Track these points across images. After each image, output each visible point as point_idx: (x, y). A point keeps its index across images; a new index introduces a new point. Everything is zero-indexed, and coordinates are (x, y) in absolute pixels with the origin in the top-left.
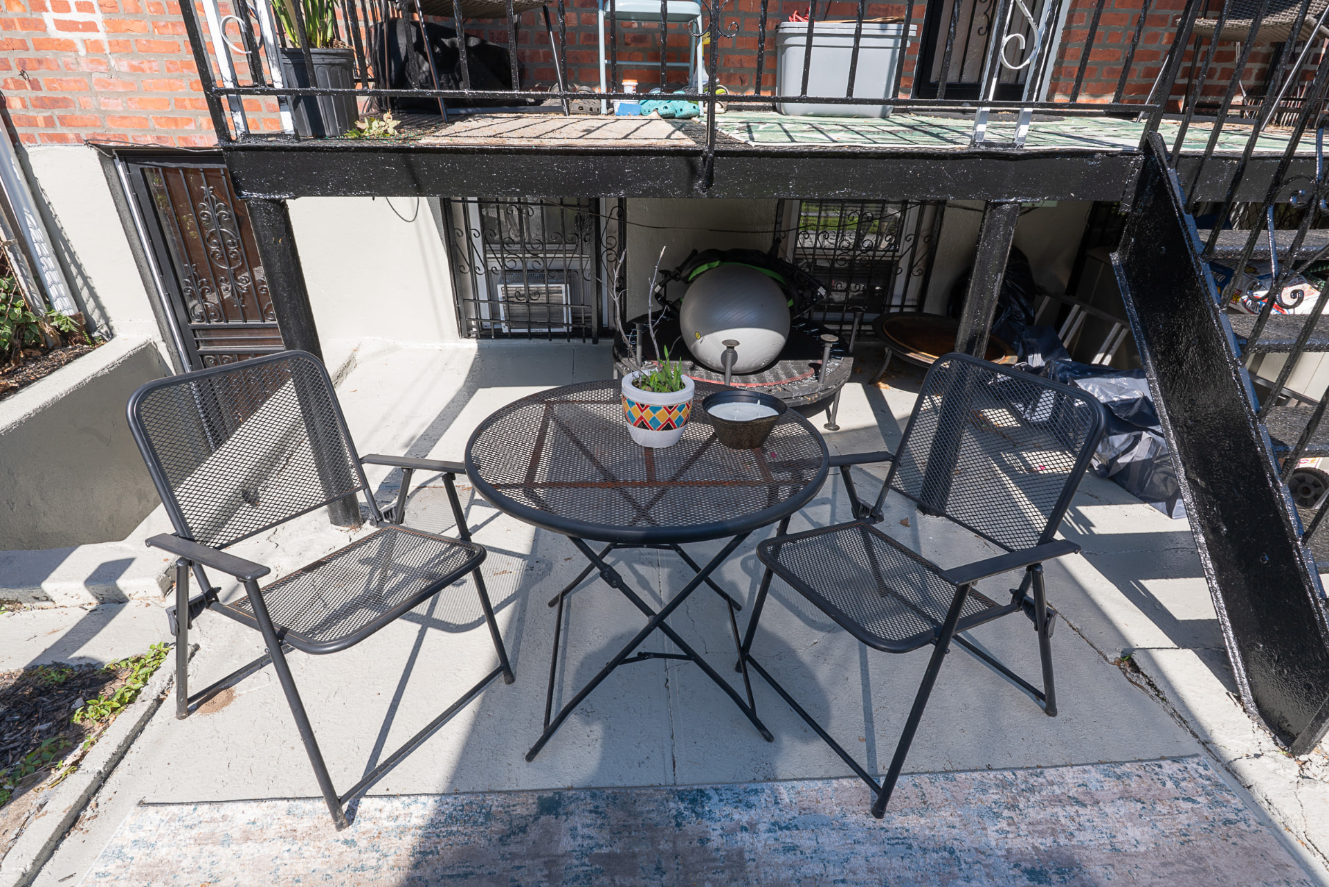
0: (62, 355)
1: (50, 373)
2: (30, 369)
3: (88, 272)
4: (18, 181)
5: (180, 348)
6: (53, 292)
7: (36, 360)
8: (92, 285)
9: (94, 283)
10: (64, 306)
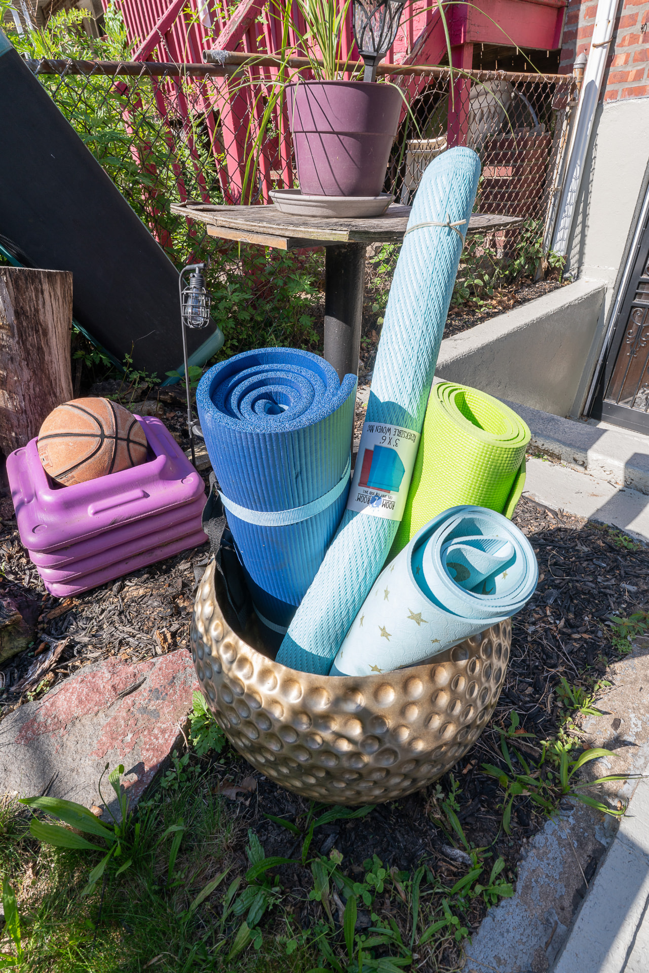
0: (546, 285)
1: (539, 296)
2: (526, 292)
3: (589, 222)
4: (586, 135)
5: (619, 298)
6: (559, 235)
7: (529, 286)
8: (586, 233)
9: (589, 233)
10: (559, 248)
